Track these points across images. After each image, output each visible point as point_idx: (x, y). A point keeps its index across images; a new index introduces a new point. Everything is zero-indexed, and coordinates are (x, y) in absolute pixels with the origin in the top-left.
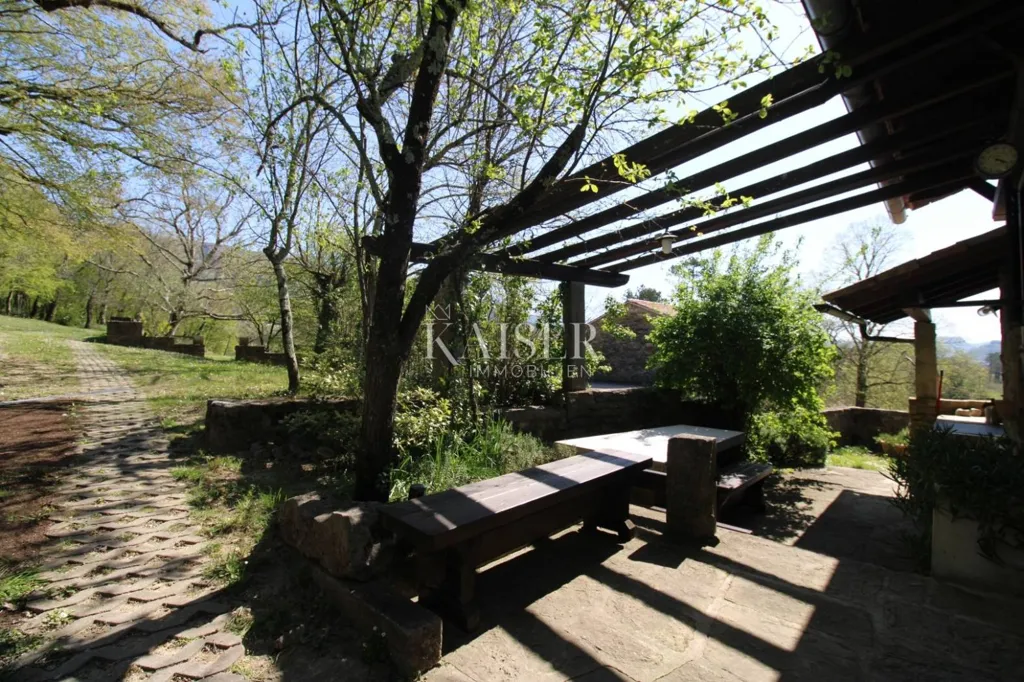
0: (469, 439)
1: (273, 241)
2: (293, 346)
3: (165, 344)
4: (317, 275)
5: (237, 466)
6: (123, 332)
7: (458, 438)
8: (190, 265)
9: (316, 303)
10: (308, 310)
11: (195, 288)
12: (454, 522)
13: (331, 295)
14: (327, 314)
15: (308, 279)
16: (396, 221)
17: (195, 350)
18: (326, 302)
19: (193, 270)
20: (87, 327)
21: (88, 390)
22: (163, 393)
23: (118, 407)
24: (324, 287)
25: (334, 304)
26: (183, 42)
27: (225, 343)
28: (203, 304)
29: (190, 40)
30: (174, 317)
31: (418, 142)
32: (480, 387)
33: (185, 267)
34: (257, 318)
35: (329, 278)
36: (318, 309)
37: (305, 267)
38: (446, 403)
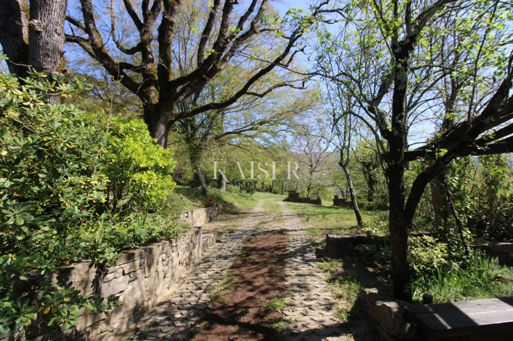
0: (463, 267)
1: (342, 158)
2: (357, 205)
3: (307, 200)
4: (364, 163)
5: (340, 264)
6: (293, 197)
7: (455, 265)
8: (311, 166)
9: (366, 176)
10: (362, 179)
11: (314, 174)
12: (450, 325)
13: (372, 172)
14: (372, 182)
15: (360, 166)
16: (394, 163)
17: (317, 202)
18: (370, 176)
19: (313, 168)
20: (282, 194)
21: (288, 225)
22: (311, 226)
23: (297, 233)
24: (368, 168)
25: (374, 177)
26: (299, 88)
27: (329, 196)
28: (318, 181)
29: (301, 86)
30: (309, 189)
31: (399, 124)
32: (469, 232)
33: (310, 167)
34: (339, 185)
35: (369, 164)
36: (366, 179)
37: (358, 161)
38: (443, 245)
